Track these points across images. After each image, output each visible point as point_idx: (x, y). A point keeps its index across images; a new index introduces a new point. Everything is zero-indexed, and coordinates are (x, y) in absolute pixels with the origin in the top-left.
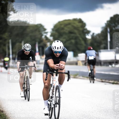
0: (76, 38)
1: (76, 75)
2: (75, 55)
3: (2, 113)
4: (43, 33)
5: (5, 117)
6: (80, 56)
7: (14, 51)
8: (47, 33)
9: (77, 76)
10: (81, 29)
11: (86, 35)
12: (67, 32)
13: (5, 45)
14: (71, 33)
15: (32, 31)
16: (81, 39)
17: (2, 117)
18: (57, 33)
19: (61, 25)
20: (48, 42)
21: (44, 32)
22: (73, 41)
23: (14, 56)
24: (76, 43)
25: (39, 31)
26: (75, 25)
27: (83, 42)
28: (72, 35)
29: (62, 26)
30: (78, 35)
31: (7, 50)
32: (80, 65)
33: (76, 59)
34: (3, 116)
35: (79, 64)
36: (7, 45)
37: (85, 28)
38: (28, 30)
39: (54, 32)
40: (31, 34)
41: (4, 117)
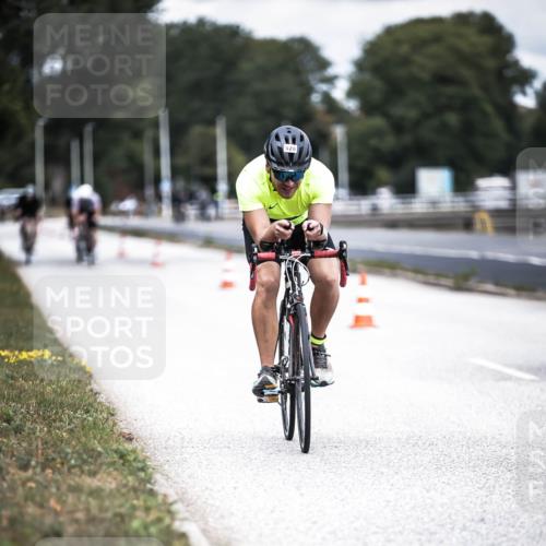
0: (467, 105)
1: (466, 277)
2: (463, 185)
3: (128, 446)
4: (313, 79)
5: (140, 465)
6: (486, 189)
7: (181, 161)
8: (331, 80)
9: (472, 283)
10: (491, 63)
11: (515, 93)
12: (425, 76)
13: (137, 135)
14: (442, 79)
15: (264, 73)
16: (489, 108)
17: (130, 465)
18: (378, 84)
19: (398, 42)
20: (339, 121)
21: (318, 76)
22: (452, 119)
23: (181, 184)
24: (468, 129)
25: (297, 72)
26: (463, 46)
27: (498, 125)
28: (450, 90)
29: (404, 49)
30: (476, 91)
31: (148, 158)
32: (484, 229)
33: (467, 201)
34: (135, 460)
35: (478, 226)
36: (149, 134)
37: (508, 57)
38: (246, 66)
39: (367, 76)
40: (258, 86)
41: (139, 461)
